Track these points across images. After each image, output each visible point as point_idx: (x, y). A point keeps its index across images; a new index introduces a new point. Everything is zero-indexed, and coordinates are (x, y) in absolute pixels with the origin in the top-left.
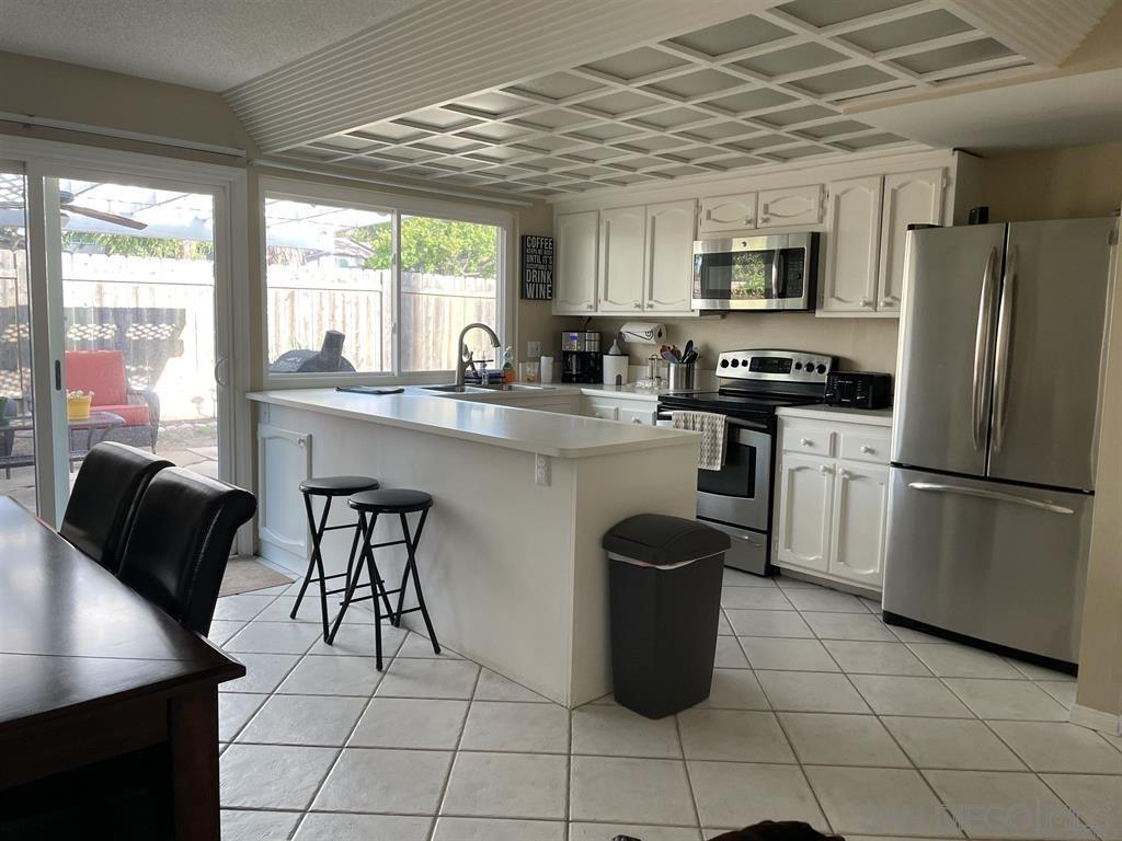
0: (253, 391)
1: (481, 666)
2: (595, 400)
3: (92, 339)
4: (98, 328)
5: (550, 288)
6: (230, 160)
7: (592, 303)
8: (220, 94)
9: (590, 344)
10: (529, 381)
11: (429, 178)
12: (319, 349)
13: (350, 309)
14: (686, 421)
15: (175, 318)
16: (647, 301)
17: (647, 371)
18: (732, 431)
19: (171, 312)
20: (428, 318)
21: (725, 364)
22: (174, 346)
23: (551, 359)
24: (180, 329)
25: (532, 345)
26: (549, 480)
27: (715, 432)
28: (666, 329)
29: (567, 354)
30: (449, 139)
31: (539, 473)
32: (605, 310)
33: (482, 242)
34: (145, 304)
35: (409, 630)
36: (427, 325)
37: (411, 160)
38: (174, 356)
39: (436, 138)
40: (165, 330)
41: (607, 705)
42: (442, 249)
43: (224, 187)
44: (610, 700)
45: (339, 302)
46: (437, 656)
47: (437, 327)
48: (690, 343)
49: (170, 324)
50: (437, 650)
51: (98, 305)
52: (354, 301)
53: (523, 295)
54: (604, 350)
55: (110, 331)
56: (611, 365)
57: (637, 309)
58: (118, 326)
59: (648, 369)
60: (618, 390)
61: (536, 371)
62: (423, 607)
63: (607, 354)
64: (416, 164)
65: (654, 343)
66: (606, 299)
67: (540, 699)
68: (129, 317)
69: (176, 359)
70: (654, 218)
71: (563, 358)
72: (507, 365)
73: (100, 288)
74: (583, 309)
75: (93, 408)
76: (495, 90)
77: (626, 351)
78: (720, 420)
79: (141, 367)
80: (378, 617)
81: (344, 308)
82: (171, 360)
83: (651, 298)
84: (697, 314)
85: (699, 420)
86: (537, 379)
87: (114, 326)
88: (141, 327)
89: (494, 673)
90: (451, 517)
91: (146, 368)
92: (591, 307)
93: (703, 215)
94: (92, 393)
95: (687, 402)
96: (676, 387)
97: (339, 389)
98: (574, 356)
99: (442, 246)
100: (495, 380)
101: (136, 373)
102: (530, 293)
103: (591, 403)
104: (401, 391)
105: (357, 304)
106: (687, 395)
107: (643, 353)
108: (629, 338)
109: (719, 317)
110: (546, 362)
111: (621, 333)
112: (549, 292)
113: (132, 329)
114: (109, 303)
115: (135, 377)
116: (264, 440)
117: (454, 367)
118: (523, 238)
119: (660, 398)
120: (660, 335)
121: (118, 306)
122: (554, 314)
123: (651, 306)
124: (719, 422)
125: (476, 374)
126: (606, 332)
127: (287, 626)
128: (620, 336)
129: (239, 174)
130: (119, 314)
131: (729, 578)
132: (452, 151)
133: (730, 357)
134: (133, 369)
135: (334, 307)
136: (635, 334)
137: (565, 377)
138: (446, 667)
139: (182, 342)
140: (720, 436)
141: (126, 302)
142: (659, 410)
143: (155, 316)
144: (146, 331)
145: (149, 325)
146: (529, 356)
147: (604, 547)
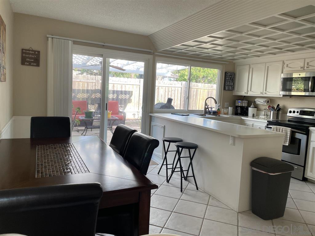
0: (150, 113)
1: (210, 196)
2: (246, 121)
3: (111, 98)
4: (112, 95)
5: (233, 87)
6: (149, 53)
7: (246, 92)
8: (148, 36)
9: (245, 104)
10: (225, 114)
11: (200, 56)
12: (166, 103)
13: (173, 92)
14: (277, 129)
15: (130, 93)
16: (264, 92)
17: (263, 113)
18: (293, 133)
19: (129, 92)
20: (194, 95)
21: (290, 112)
22: (129, 101)
23: (232, 108)
24: (131, 96)
25: (226, 104)
26: (234, 144)
27: (287, 133)
28: (270, 100)
29: (237, 107)
30: (208, 46)
31: (231, 141)
32: (250, 94)
33: (209, 73)
34: (123, 90)
35: (189, 182)
36: (193, 97)
37: (196, 52)
38: (129, 103)
39: (204, 45)
40: (127, 96)
41: (249, 213)
42: (198, 76)
43: (147, 60)
44: (251, 212)
45: (170, 90)
46: (197, 190)
47: (196, 97)
48: (279, 105)
49: (129, 95)
50: (197, 189)
51: (113, 90)
52: (174, 90)
53: (225, 89)
54: (249, 106)
56: (251, 110)
57: (261, 94)
58: (117, 95)
59: (264, 112)
60: (253, 118)
61: (227, 111)
62: (194, 176)
63: (250, 107)
64: (197, 53)
65: (266, 104)
66: (251, 91)
67: (228, 208)
68: (120, 93)
69: (130, 104)
70: (268, 67)
71: (236, 108)
72: (218, 109)
73: (114, 85)
74: (243, 93)
75: (112, 115)
76: (224, 31)
77: (256, 106)
78: (289, 130)
79: (121, 105)
80: (182, 177)
81: (171, 92)
82: (128, 104)
83: (266, 91)
84: (282, 96)
85: (281, 129)
86: (227, 114)
87: (116, 95)
88: (122, 95)
89: (214, 198)
90: (203, 152)
91: (123, 106)
92: (245, 93)
93: (285, 66)
94: (111, 111)
95: (277, 123)
96: (273, 118)
97: (172, 114)
98: (239, 107)
99: (198, 75)
100: (215, 113)
101: (120, 107)
102: (227, 88)
103: (244, 121)
104: (188, 115)
105: (175, 91)
106: (277, 121)
107: (262, 108)
108: (258, 103)
109: (289, 97)
110: (230, 109)
111: (255, 101)
112: (232, 88)
113: (120, 96)
114: (115, 89)
115: (120, 108)
116: (152, 126)
117: (203, 109)
118: (226, 73)
119: (268, 121)
120: (268, 102)
122: (233, 95)
123: (266, 93)
124: (288, 130)
125: (209, 111)
126: (250, 101)
127: (157, 176)
128: (255, 102)
129: (151, 57)
130: (117, 91)
131: (292, 180)
132: (208, 49)
133: (292, 110)
134: (120, 106)
135: (169, 91)
136: (259, 102)
137: (236, 113)
138: (199, 194)
139: (131, 99)
140: (289, 135)
141: (119, 89)
142: (268, 125)
143: (126, 93)
145: (124, 95)
146: (225, 107)
147: (251, 166)
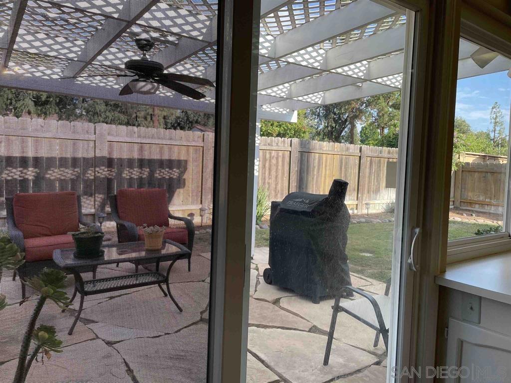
3: (136, 177)
15: (181, 165)
22: (180, 183)
24: (183, 172)
34: (166, 157)
40: (175, 173)
45: (268, 156)
47: (318, 172)
49: (178, 168)
51: (140, 157)
52: (275, 156)
55: (146, 173)
58: (151, 170)
68: (157, 164)
69: (181, 190)
73: (142, 147)
81: (270, 161)
82: (178, 190)
87: (148, 170)
88: (163, 171)
105: (277, 158)
113: (158, 172)
114: (146, 156)
121: (151, 158)
130: (151, 162)
139: (184, 179)
141: (156, 157)
143: (170, 164)
144: (165, 173)
145: (167, 170)
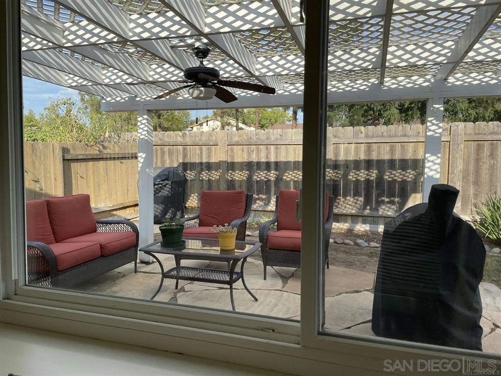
3: (362, 179)
4: (367, 172)
15: (417, 165)
19: (415, 162)
22: (416, 185)
24: (421, 174)
34: (397, 156)
40: (410, 175)
55: (373, 175)
58: (379, 172)
68: (386, 166)
73: (369, 147)
87: (376, 171)
114: (374, 156)
121: (380, 159)
130: (380, 163)
141: (386, 156)
144: (397, 175)
